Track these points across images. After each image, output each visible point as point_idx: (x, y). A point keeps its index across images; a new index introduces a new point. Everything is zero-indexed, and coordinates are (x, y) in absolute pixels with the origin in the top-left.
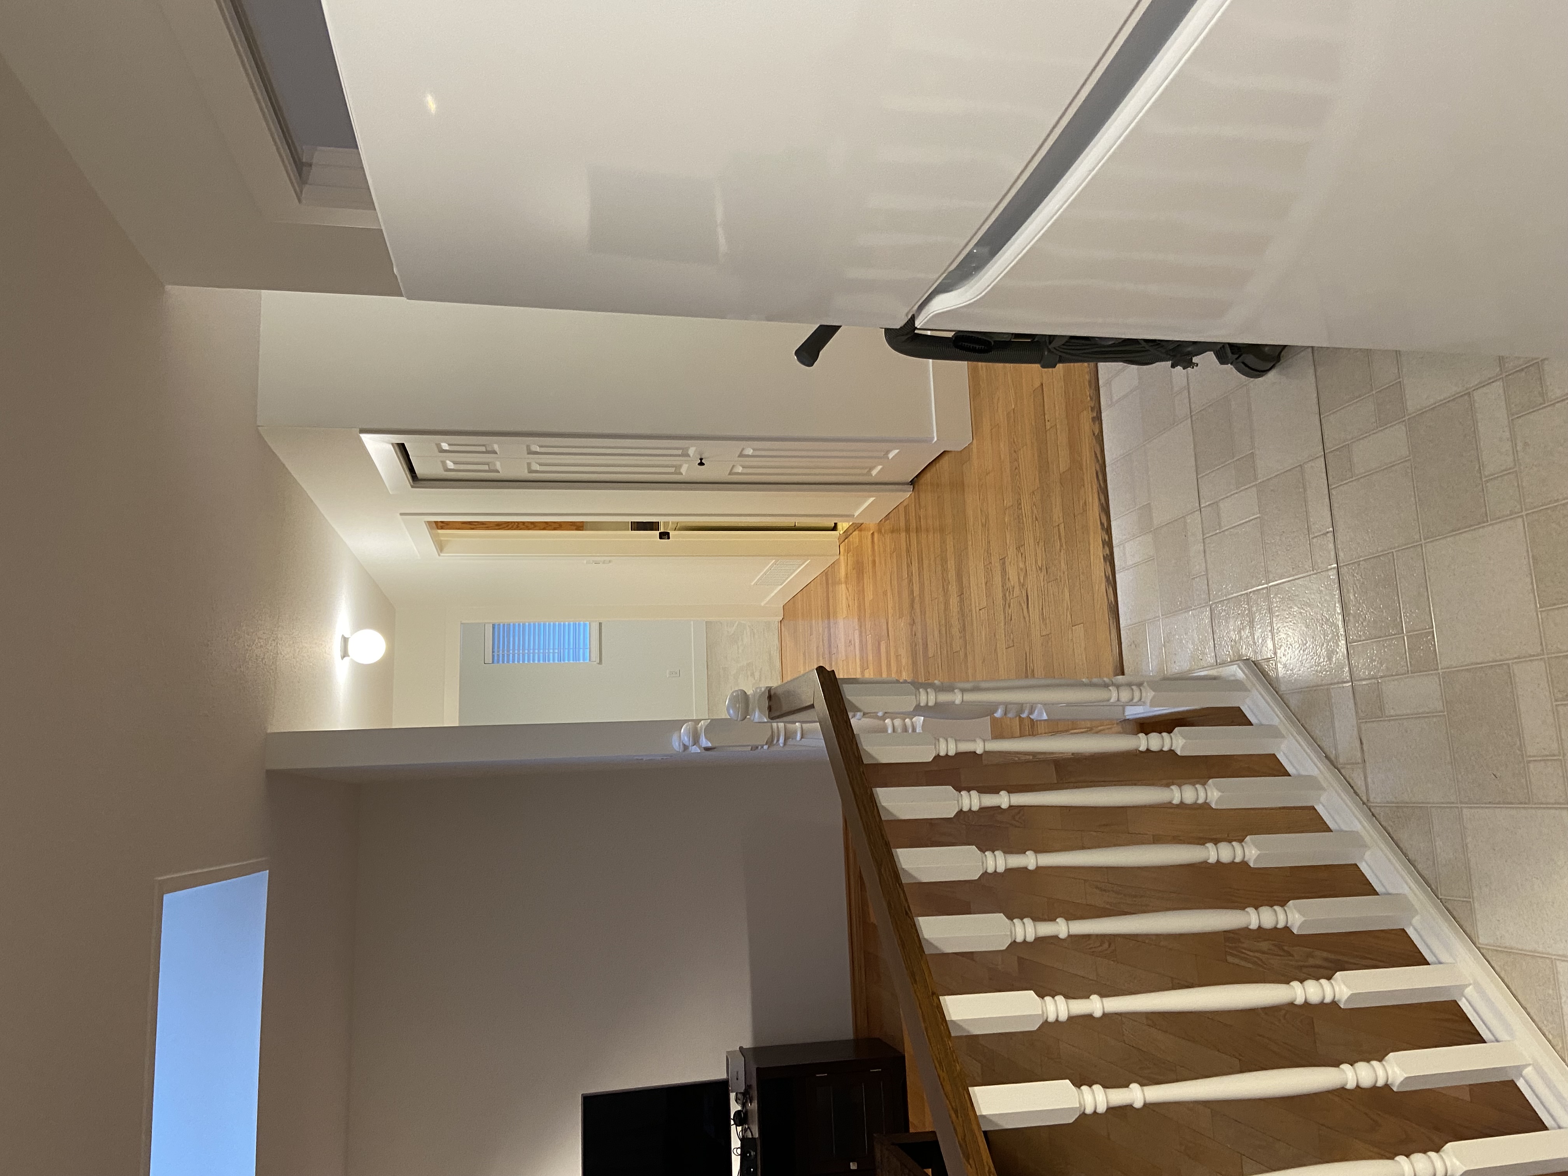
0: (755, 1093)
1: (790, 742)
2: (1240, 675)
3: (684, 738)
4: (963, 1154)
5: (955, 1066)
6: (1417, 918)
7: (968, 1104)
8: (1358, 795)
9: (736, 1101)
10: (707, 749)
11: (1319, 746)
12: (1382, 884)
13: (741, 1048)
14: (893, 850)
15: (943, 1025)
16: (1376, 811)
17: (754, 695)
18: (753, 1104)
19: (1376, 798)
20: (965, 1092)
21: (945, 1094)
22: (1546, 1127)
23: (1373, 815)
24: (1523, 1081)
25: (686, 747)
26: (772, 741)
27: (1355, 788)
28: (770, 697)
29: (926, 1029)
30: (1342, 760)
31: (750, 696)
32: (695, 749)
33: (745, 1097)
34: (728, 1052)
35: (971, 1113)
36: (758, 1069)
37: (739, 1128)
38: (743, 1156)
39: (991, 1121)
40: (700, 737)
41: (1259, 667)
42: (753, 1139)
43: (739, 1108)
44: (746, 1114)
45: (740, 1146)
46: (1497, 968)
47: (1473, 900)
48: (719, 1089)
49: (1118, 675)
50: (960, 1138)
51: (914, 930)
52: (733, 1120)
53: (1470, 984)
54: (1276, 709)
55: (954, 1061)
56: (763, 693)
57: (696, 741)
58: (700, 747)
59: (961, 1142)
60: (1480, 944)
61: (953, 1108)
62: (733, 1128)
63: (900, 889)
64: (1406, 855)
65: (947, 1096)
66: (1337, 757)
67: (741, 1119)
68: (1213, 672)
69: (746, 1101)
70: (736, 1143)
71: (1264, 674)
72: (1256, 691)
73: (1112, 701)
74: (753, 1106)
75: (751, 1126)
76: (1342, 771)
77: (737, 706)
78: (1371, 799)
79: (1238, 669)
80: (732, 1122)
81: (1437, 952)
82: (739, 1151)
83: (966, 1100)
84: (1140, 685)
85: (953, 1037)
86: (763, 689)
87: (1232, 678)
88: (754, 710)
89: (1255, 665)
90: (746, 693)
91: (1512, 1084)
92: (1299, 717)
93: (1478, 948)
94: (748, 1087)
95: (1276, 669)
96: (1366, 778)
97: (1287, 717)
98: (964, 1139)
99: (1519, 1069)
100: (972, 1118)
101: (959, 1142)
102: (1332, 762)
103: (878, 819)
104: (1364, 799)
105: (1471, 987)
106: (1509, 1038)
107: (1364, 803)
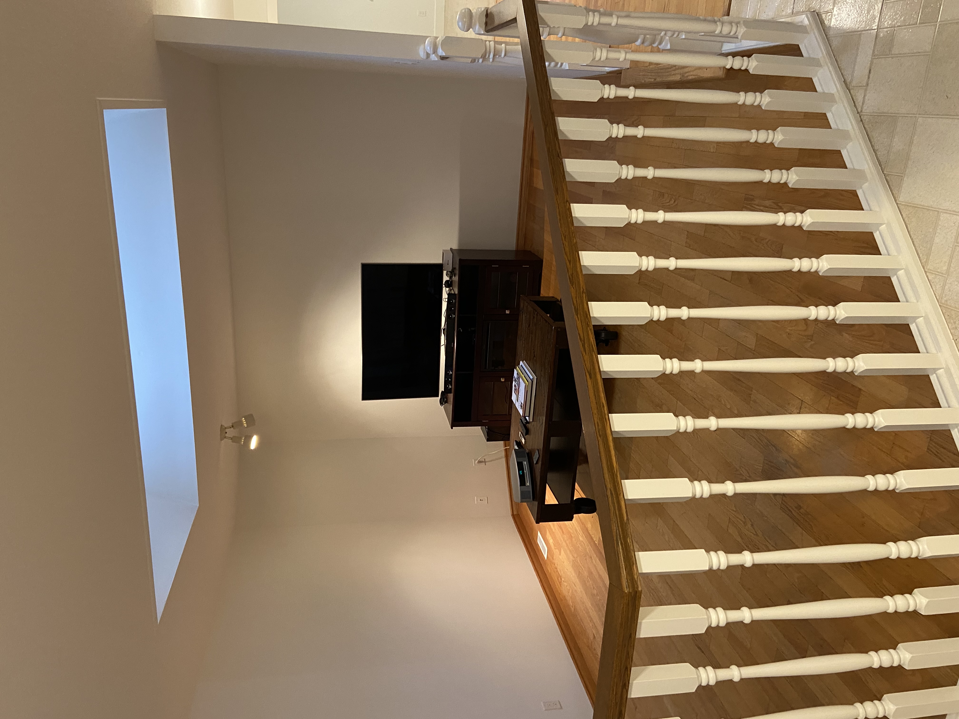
0: (457, 272)
1: (497, 58)
2: (806, 22)
3: (427, 48)
4: (570, 282)
5: (573, 240)
6: (867, 184)
7: (577, 259)
8: (856, 108)
9: (447, 275)
10: (443, 58)
11: (842, 74)
12: (852, 162)
13: (451, 249)
14: (556, 118)
15: (570, 218)
16: (864, 118)
17: (476, 13)
18: (456, 277)
19: (867, 110)
20: (577, 253)
21: (565, 253)
22: (899, 300)
23: (861, 120)
24: (896, 278)
25: (428, 55)
26: (486, 56)
27: (856, 103)
28: (487, 15)
29: (560, 220)
30: (854, 83)
31: (474, 14)
32: (433, 57)
33: (451, 274)
34: (443, 250)
35: (578, 263)
36: (460, 260)
37: (447, 289)
38: (449, 302)
39: (588, 269)
40: (438, 48)
41: (820, 17)
42: (455, 294)
43: (448, 279)
44: (452, 282)
45: (447, 297)
46: (904, 216)
47: (904, 176)
48: (437, 269)
49: (724, 16)
50: (570, 273)
51: (561, 166)
52: (444, 285)
53: (884, 224)
54: (822, 47)
55: (573, 238)
56: (483, 11)
57: (435, 52)
58: (437, 55)
59: (570, 276)
60: (899, 201)
61: (568, 260)
62: (444, 289)
63: (556, 142)
64: (872, 146)
65: (566, 254)
66: (850, 82)
67: (449, 284)
68: (788, 20)
69: (452, 276)
70: (445, 296)
71: (822, 22)
72: (813, 34)
73: (716, 33)
74: (456, 279)
75: (453, 288)
76: (852, 91)
77: (465, 20)
78: (864, 111)
79: (806, 18)
80: (444, 286)
81: (871, 203)
82: (447, 300)
83: (576, 257)
84: (737, 23)
85: (575, 226)
86: (483, 9)
87: (800, 24)
88: (475, 25)
89: (818, 15)
90: (471, 11)
91: (889, 279)
92: (835, 54)
93: (897, 204)
94: (454, 269)
95: (831, 19)
96: (864, 96)
97: (828, 53)
98: (572, 275)
99: (896, 271)
100: (578, 266)
101: (569, 276)
102: (847, 85)
103: (549, 97)
104: (859, 110)
105: (885, 225)
106: (896, 254)
107: (858, 113)
